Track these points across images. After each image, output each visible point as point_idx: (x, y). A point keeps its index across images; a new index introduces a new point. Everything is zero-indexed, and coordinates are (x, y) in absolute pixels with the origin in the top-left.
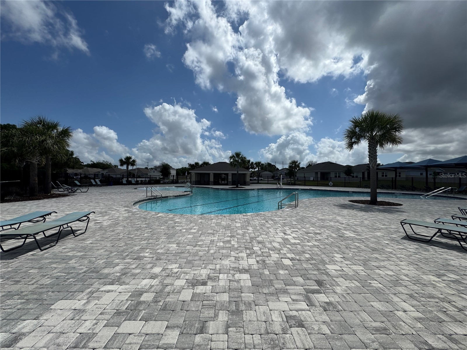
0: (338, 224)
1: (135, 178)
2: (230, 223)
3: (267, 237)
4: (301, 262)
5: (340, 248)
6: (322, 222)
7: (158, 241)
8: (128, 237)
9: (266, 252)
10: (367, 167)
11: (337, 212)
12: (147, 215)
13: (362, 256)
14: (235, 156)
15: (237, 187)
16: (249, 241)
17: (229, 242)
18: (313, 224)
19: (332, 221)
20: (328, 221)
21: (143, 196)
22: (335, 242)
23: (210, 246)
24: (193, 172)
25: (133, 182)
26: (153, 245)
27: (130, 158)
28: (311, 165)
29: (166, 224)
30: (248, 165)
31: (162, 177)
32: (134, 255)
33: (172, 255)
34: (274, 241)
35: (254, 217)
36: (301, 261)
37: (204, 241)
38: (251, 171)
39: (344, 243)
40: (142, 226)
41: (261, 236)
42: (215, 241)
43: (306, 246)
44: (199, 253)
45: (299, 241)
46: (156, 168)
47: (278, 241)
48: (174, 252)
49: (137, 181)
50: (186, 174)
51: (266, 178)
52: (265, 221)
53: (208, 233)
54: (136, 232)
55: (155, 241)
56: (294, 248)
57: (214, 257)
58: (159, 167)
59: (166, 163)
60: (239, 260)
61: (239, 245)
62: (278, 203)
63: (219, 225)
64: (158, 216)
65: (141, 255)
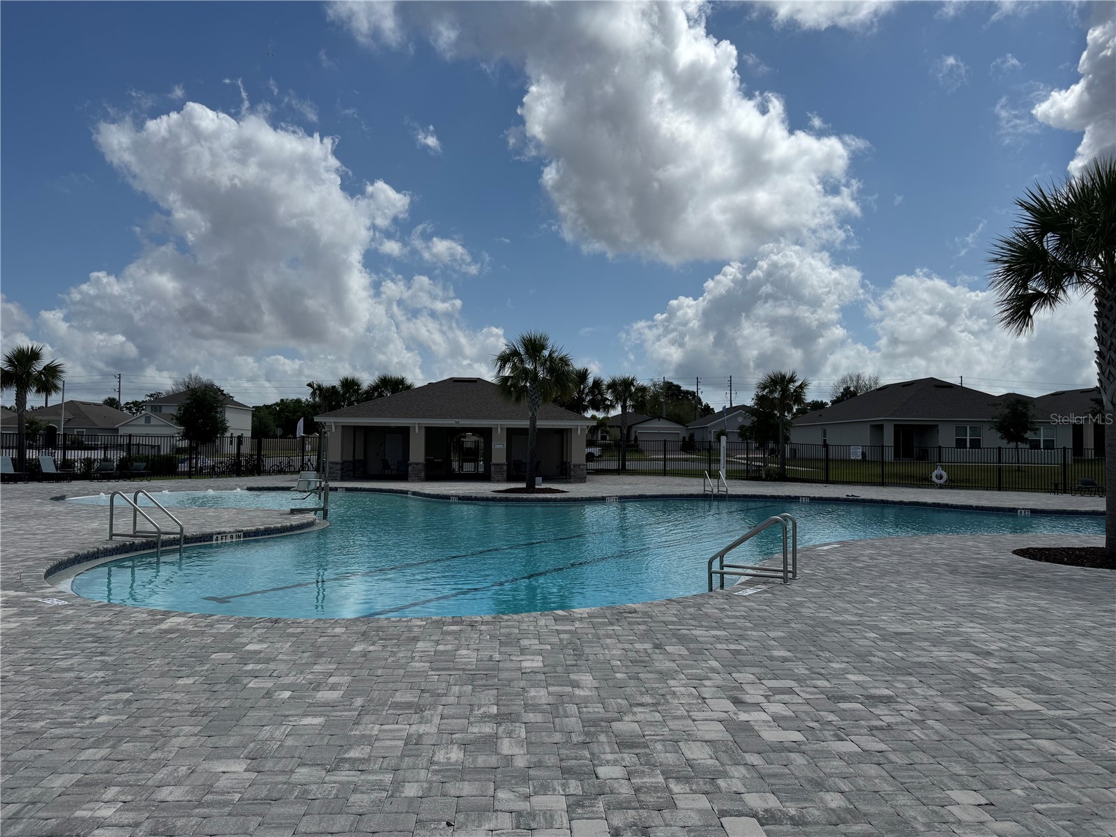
0: (970, 656)
1: (56, 447)
2: (497, 656)
3: (658, 716)
4: (808, 829)
5: (973, 761)
6: (900, 649)
7: (164, 745)
8: (21, 732)
9: (656, 789)
10: (1093, 404)
11: (963, 600)
12: (110, 623)
13: (1069, 798)
14: (522, 351)
15: (531, 488)
16: (581, 739)
17: (490, 743)
18: (861, 659)
19: (943, 643)
20: (925, 644)
21: (95, 532)
22: (954, 736)
23: (404, 765)
24: (331, 422)
25: (48, 466)
26: (138, 766)
27: (35, 355)
28: (854, 394)
29: (202, 663)
30: (581, 392)
31: (184, 444)
32: (44, 814)
33: (227, 810)
34: (690, 737)
35: (603, 624)
36: (805, 824)
37: (377, 744)
38: (593, 417)
39: (990, 742)
40: (88, 676)
41: (634, 714)
42: (425, 740)
43: (828, 755)
44: (351, 800)
45: (797, 736)
46: (157, 402)
47: (707, 737)
48: (237, 797)
49: (67, 464)
50: (300, 431)
51: (657, 452)
52: (648, 646)
53: (396, 705)
54: (58, 707)
55: (148, 746)
56: (776, 769)
57: (421, 817)
58: (171, 398)
59: (205, 377)
60: (533, 825)
61: (534, 759)
62: (710, 563)
63: (447, 665)
64: (164, 626)
65: (79, 814)
